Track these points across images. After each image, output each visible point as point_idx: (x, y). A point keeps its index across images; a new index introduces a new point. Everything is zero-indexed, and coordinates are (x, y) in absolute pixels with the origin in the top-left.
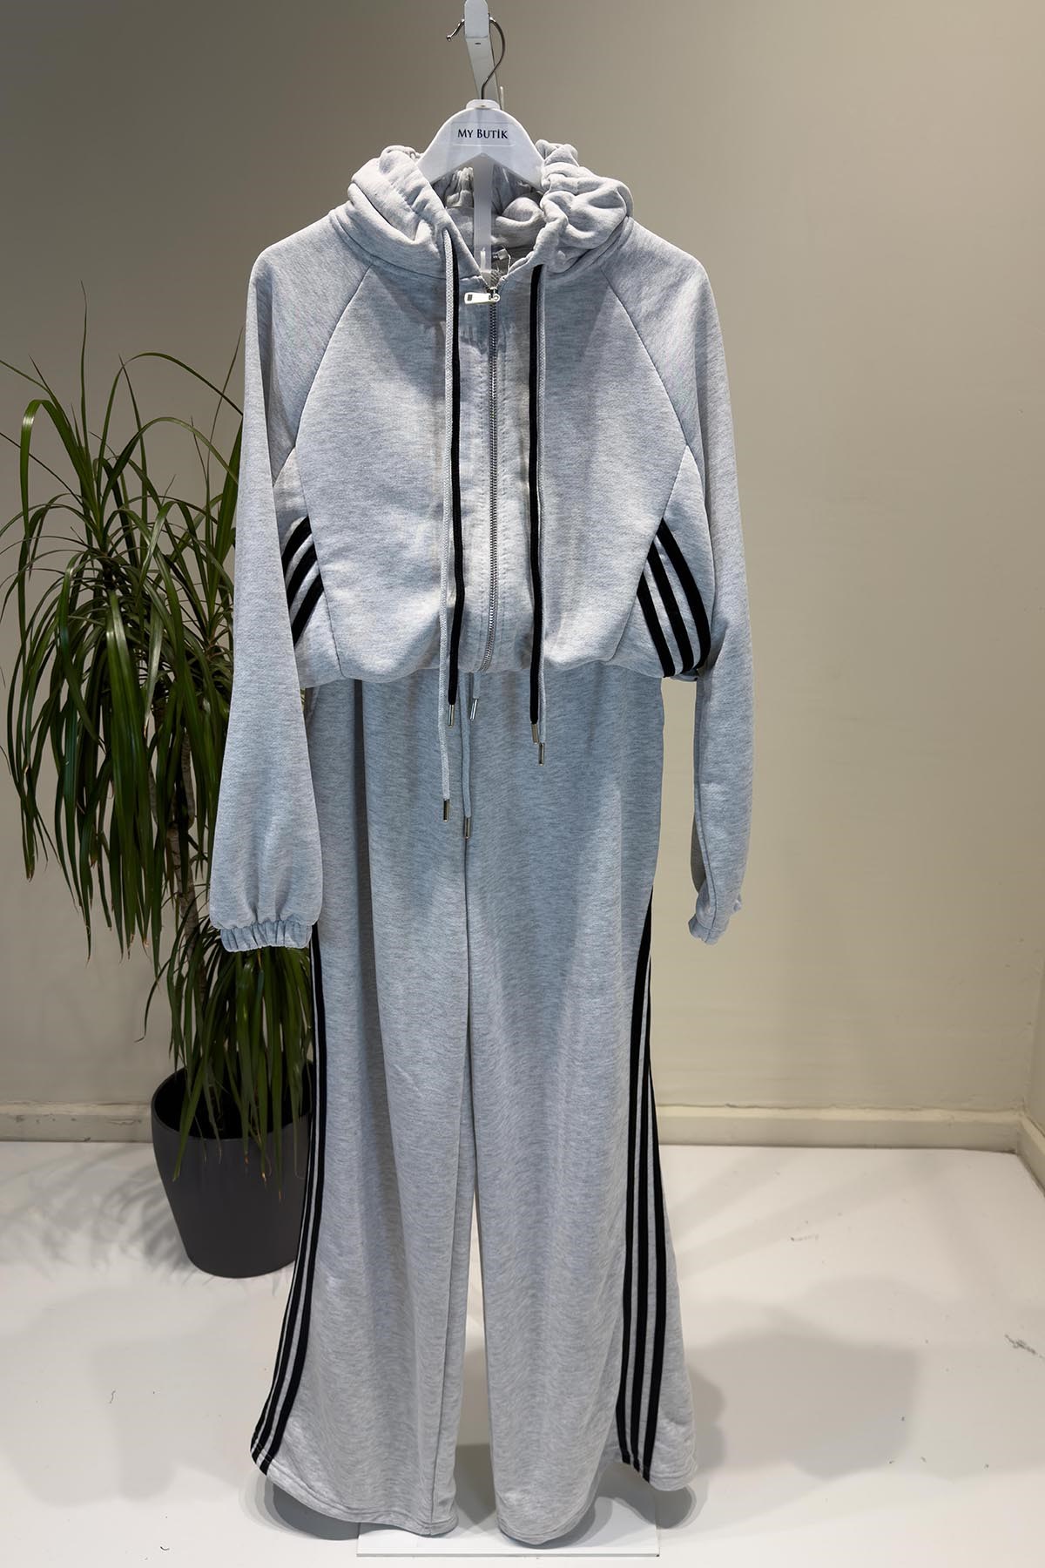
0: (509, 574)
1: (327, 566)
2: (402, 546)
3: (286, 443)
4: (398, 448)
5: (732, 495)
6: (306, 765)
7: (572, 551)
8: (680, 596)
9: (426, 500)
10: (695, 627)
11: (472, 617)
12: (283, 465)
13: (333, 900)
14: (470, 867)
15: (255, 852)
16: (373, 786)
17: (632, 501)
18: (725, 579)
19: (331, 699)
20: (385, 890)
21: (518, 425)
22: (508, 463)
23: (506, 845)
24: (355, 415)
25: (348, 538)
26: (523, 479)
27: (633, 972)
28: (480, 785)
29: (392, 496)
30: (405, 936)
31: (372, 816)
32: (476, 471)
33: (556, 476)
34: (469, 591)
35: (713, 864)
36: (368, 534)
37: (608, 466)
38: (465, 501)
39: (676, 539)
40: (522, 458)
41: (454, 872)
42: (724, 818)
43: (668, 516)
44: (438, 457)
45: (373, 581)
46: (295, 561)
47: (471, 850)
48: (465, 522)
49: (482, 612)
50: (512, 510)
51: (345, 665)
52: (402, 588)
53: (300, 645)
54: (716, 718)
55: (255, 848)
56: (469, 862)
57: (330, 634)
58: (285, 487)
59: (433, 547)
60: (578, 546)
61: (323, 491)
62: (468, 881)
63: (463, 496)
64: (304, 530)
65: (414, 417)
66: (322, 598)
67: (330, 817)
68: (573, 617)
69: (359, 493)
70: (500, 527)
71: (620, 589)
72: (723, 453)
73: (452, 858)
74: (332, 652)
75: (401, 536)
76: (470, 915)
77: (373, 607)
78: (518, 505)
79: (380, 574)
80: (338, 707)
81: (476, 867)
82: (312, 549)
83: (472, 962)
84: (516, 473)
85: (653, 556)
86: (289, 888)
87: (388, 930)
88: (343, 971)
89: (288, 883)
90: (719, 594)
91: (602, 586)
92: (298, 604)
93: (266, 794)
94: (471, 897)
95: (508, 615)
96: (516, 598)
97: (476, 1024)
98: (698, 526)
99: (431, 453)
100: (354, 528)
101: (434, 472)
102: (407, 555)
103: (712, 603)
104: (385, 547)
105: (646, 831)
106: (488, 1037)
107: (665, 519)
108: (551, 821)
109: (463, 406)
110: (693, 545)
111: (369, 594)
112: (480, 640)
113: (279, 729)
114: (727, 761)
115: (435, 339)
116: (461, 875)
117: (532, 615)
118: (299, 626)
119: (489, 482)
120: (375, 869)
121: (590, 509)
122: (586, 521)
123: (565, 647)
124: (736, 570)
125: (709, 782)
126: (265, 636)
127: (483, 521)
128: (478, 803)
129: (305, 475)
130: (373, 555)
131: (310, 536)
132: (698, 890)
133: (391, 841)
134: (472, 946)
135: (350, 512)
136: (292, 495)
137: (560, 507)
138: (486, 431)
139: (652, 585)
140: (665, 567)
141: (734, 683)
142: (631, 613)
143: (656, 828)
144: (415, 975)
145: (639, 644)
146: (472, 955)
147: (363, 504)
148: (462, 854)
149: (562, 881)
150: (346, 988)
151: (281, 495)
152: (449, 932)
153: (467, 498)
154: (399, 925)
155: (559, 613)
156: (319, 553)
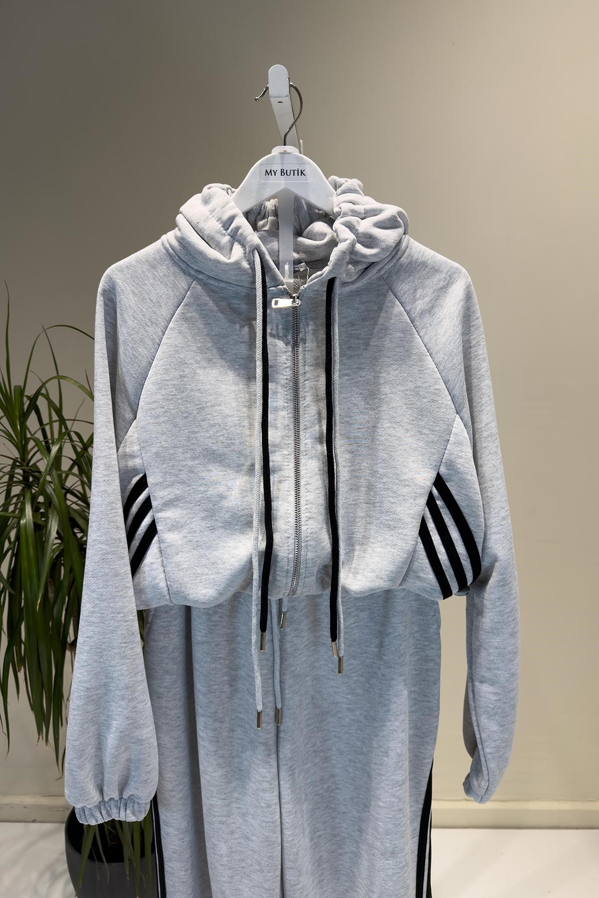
0: (310, 522)
1: (159, 514)
2: (222, 497)
3: (128, 415)
4: (219, 420)
5: (496, 453)
6: (142, 676)
7: (362, 497)
8: (455, 534)
9: (242, 460)
10: (469, 560)
11: (279, 559)
12: (127, 432)
13: (169, 775)
14: (281, 749)
15: (100, 747)
16: (200, 686)
17: (412, 459)
18: (493, 521)
19: (164, 615)
20: (210, 770)
21: (317, 401)
22: (309, 431)
23: (311, 725)
24: (183, 395)
25: (177, 491)
26: (321, 442)
27: (417, 825)
28: (289, 681)
29: (215, 457)
30: (228, 805)
31: (199, 710)
32: (283, 437)
33: (349, 438)
34: (277, 537)
35: (487, 750)
36: (194, 487)
37: (391, 431)
38: (273, 461)
39: (451, 489)
40: (321, 426)
41: (268, 755)
42: (496, 714)
43: (443, 470)
44: (251, 426)
45: (198, 524)
46: (135, 509)
47: (282, 735)
48: (273, 478)
49: (288, 554)
50: (312, 468)
51: (173, 595)
52: (222, 531)
53: (138, 575)
54: (489, 633)
55: (99, 744)
56: (281, 745)
57: (161, 569)
58: (127, 451)
59: (247, 498)
60: (367, 494)
61: (157, 454)
62: (280, 761)
63: (272, 457)
64: (142, 484)
65: (233, 395)
66: (156, 539)
67: (165, 710)
68: (365, 551)
69: (188, 455)
70: (303, 482)
71: (405, 532)
72: (487, 418)
73: (266, 744)
74: (163, 584)
75: (221, 489)
76: (282, 789)
77: (198, 545)
78: (317, 463)
79: (203, 519)
80: (170, 622)
81: (286, 750)
82: (148, 501)
83: (284, 827)
84: (315, 438)
85: (431, 502)
86: (129, 774)
87: (213, 803)
88: (177, 830)
89: (128, 770)
90: (489, 532)
91: (389, 527)
92: (136, 543)
93: (108, 702)
94: (282, 774)
95: (310, 555)
96: (317, 541)
97: (288, 876)
98: (469, 480)
99: (246, 423)
100: (183, 483)
101: (248, 439)
102: (226, 504)
103: (482, 540)
104: (208, 498)
105: (428, 715)
106: (298, 887)
107: (441, 473)
108: (348, 706)
109: (271, 386)
110: (466, 495)
111: (196, 535)
112: (287, 577)
113: (117, 651)
114: (498, 669)
115: (248, 335)
116: (274, 756)
117: (331, 552)
118: (136, 562)
119: (293, 445)
120: (202, 753)
121: (376, 464)
122: (374, 473)
123: (359, 577)
124: (503, 513)
125: (482, 682)
126: (106, 574)
127: (288, 477)
128: (287, 696)
129: (143, 442)
130: (199, 503)
131: (147, 489)
132: (472, 757)
133: (214, 730)
134: (284, 814)
135: (180, 470)
136: (132, 456)
137: (352, 462)
138: (291, 405)
139: (431, 526)
140: (441, 510)
141: (503, 606)
142: (415, 551)
143: (436, 713)
144: (237, 836)
145: (422, 575)
146: (283, 821)
147: (190, 463)
148: (274, 738)
149: (358, 757)
150: (180, 842)
151: (123, 457)
152: (264, 805)
153: (274, 459)
154: (222, 797)
155: (353, 546)
156: (154, 503)
